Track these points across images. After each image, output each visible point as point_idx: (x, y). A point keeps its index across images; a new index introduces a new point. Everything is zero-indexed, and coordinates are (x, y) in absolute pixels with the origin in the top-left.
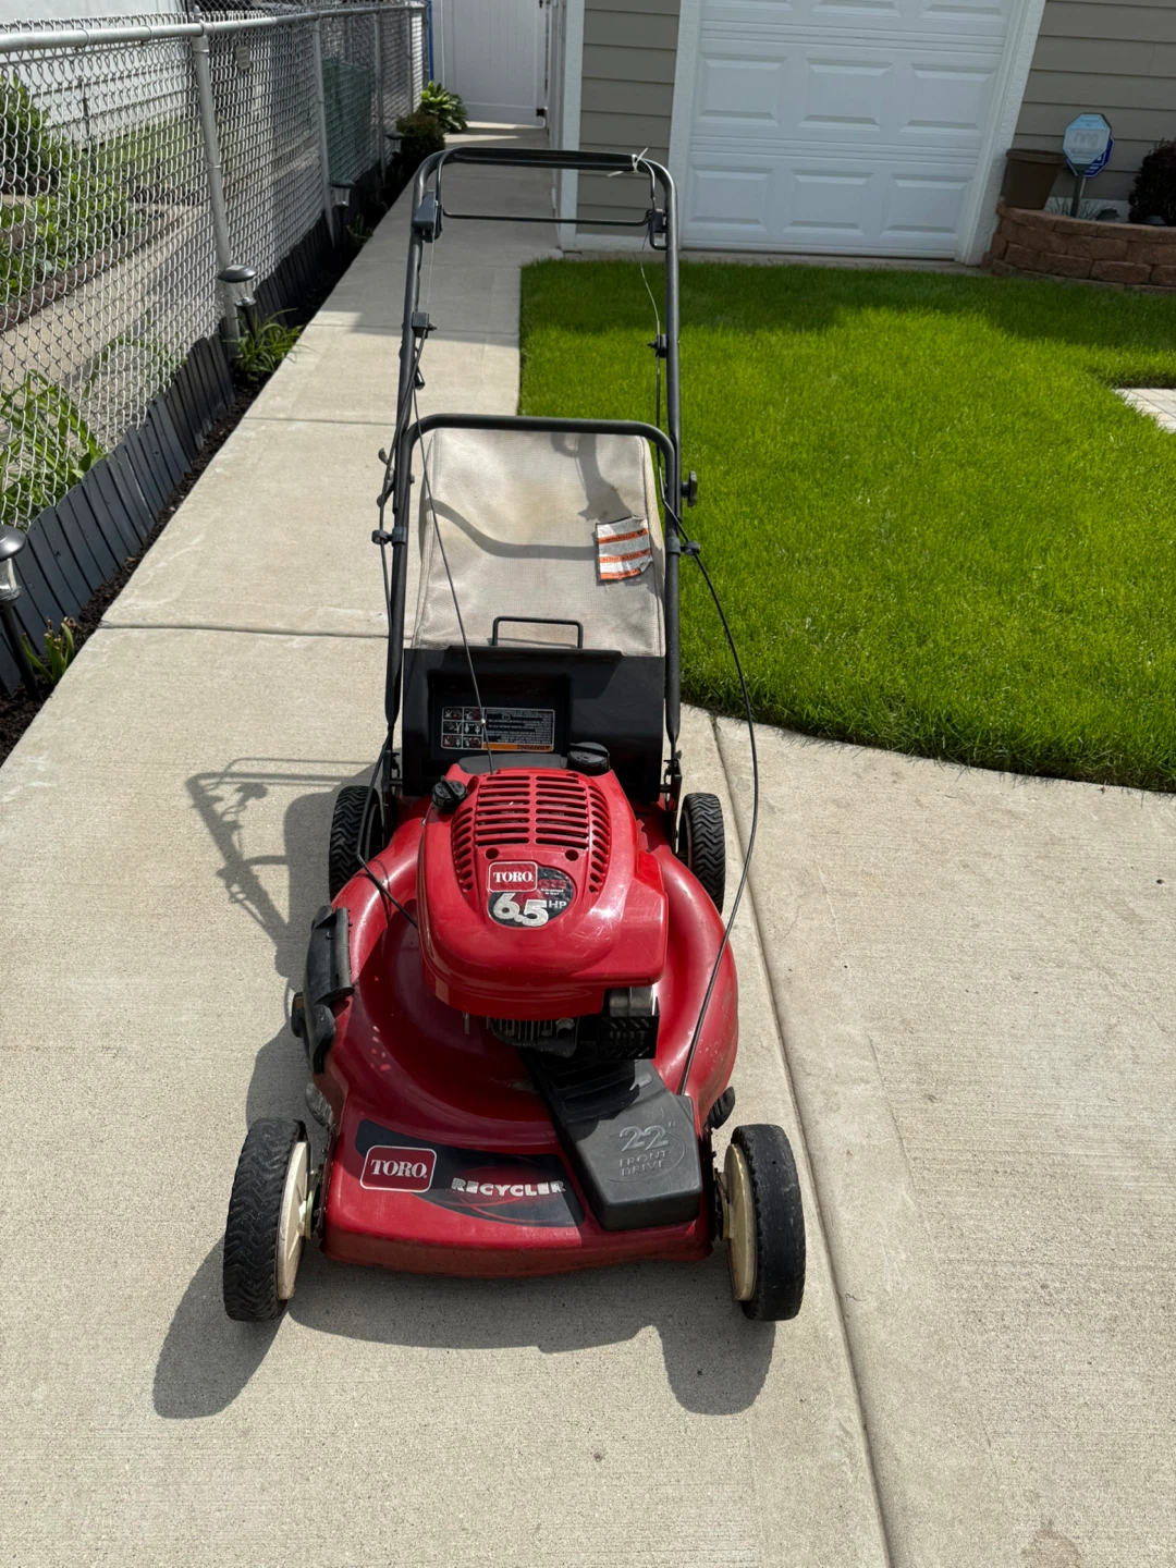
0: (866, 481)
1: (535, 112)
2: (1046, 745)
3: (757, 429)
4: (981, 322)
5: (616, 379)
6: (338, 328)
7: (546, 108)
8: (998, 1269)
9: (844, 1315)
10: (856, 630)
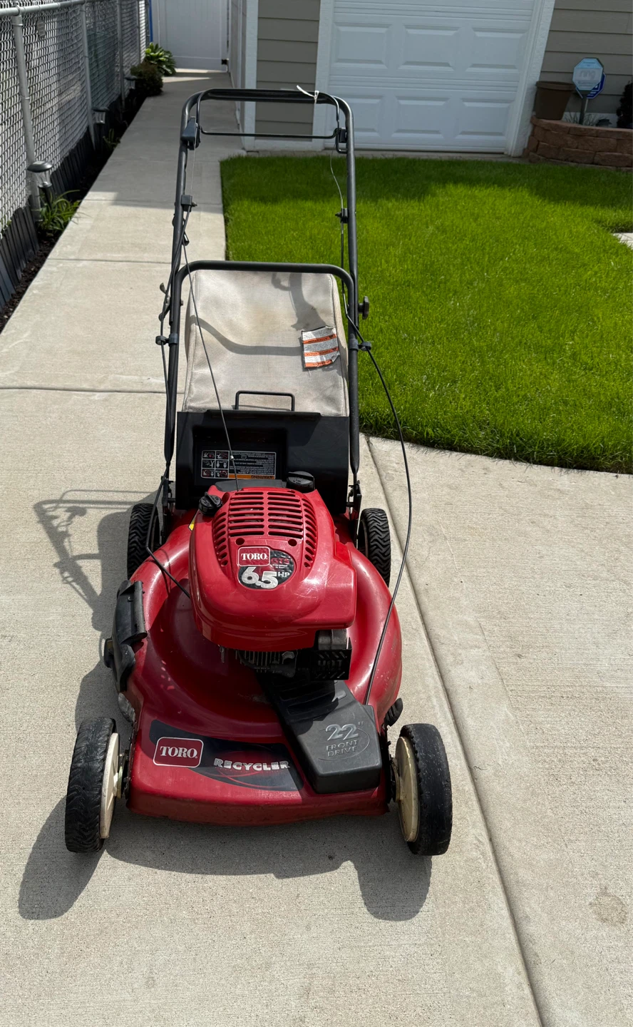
0: (455, 292)
1: (221, 62)
2: (580, 449)
3: (383, 261)
4: (524, 192)
5: (289, 232)
6: (104, 202)
7: (228, 59)
8: (566, 751)
9: (474, 779)
10: (455, 382)
